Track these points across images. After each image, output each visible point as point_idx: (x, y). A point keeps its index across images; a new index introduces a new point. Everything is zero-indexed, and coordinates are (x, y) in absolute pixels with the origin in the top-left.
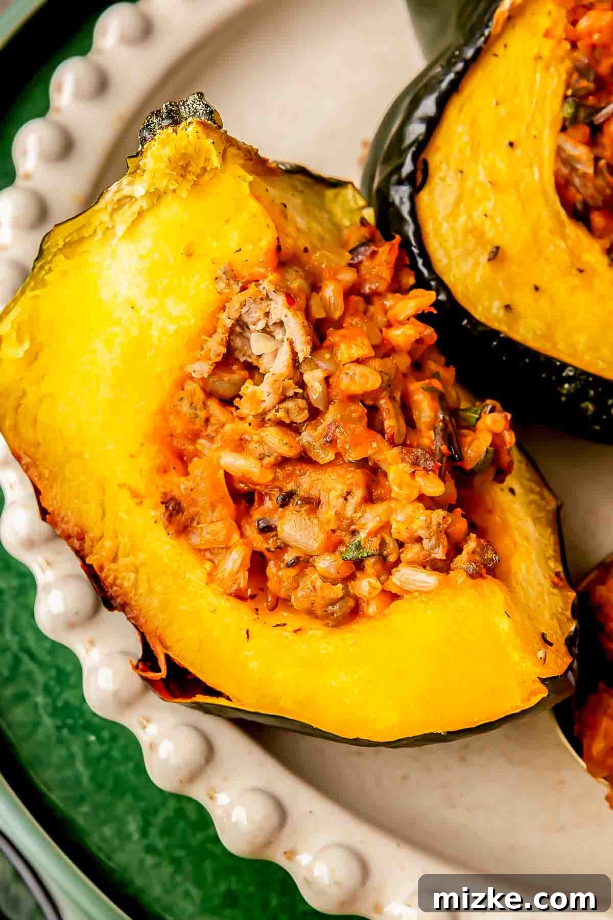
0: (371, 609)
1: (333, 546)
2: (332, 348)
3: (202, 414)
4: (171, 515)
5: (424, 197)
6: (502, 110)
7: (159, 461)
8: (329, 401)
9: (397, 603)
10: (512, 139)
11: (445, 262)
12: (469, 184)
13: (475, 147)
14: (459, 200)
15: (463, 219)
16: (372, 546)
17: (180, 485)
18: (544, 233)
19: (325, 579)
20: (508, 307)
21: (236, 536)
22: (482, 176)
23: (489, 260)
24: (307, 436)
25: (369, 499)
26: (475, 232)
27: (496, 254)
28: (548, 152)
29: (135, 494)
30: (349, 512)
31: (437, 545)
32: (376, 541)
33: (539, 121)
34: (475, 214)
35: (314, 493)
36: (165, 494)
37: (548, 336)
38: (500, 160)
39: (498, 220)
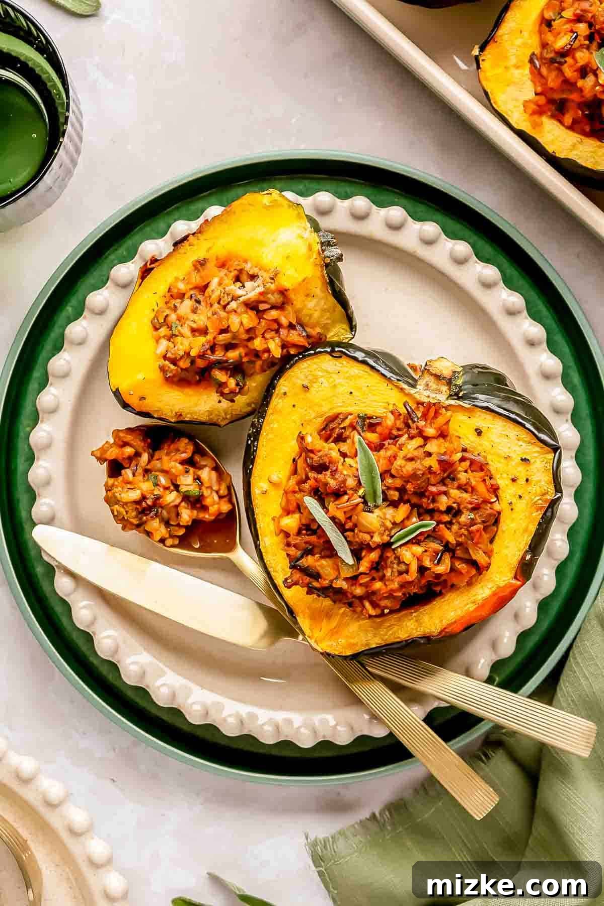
0: (155, 333)
1: (179, 319)
2: (246, 312)
3: (232, 270)
4: (200, 262)
5: (328, 357)
6: (365, 389)
7: (220, 257)
8: (228, 313)
9: (155, 342)
10: (354, 394)
11: (303, 367)
12: (334, 376)
13: (349, 378)
14: (327, 372)
15: (320, 374)
16: (175, 332)
17: (211, 266)
18: (317, 409)
19: (167, 316)
20: (285, 394)
21: (191, 286)
22: (337, 381)
23: (303, 385)
24: (216, 305)
25: (193, 331)
26: (315, 379)
27: (306, 388)
28: (349, 409)
29: (210, 248)
30: (188, 322)
31: (172, 354)
32: (177, 333)
33: (362, 405)
34: (322, 379)
35: (199, 312)
36: (208, 259)
37: (275, 411)
38: (344, 389)
39: (320, 389)
